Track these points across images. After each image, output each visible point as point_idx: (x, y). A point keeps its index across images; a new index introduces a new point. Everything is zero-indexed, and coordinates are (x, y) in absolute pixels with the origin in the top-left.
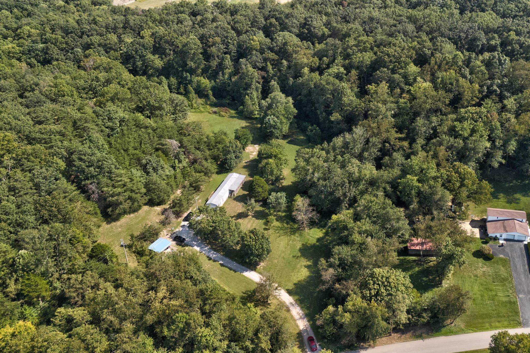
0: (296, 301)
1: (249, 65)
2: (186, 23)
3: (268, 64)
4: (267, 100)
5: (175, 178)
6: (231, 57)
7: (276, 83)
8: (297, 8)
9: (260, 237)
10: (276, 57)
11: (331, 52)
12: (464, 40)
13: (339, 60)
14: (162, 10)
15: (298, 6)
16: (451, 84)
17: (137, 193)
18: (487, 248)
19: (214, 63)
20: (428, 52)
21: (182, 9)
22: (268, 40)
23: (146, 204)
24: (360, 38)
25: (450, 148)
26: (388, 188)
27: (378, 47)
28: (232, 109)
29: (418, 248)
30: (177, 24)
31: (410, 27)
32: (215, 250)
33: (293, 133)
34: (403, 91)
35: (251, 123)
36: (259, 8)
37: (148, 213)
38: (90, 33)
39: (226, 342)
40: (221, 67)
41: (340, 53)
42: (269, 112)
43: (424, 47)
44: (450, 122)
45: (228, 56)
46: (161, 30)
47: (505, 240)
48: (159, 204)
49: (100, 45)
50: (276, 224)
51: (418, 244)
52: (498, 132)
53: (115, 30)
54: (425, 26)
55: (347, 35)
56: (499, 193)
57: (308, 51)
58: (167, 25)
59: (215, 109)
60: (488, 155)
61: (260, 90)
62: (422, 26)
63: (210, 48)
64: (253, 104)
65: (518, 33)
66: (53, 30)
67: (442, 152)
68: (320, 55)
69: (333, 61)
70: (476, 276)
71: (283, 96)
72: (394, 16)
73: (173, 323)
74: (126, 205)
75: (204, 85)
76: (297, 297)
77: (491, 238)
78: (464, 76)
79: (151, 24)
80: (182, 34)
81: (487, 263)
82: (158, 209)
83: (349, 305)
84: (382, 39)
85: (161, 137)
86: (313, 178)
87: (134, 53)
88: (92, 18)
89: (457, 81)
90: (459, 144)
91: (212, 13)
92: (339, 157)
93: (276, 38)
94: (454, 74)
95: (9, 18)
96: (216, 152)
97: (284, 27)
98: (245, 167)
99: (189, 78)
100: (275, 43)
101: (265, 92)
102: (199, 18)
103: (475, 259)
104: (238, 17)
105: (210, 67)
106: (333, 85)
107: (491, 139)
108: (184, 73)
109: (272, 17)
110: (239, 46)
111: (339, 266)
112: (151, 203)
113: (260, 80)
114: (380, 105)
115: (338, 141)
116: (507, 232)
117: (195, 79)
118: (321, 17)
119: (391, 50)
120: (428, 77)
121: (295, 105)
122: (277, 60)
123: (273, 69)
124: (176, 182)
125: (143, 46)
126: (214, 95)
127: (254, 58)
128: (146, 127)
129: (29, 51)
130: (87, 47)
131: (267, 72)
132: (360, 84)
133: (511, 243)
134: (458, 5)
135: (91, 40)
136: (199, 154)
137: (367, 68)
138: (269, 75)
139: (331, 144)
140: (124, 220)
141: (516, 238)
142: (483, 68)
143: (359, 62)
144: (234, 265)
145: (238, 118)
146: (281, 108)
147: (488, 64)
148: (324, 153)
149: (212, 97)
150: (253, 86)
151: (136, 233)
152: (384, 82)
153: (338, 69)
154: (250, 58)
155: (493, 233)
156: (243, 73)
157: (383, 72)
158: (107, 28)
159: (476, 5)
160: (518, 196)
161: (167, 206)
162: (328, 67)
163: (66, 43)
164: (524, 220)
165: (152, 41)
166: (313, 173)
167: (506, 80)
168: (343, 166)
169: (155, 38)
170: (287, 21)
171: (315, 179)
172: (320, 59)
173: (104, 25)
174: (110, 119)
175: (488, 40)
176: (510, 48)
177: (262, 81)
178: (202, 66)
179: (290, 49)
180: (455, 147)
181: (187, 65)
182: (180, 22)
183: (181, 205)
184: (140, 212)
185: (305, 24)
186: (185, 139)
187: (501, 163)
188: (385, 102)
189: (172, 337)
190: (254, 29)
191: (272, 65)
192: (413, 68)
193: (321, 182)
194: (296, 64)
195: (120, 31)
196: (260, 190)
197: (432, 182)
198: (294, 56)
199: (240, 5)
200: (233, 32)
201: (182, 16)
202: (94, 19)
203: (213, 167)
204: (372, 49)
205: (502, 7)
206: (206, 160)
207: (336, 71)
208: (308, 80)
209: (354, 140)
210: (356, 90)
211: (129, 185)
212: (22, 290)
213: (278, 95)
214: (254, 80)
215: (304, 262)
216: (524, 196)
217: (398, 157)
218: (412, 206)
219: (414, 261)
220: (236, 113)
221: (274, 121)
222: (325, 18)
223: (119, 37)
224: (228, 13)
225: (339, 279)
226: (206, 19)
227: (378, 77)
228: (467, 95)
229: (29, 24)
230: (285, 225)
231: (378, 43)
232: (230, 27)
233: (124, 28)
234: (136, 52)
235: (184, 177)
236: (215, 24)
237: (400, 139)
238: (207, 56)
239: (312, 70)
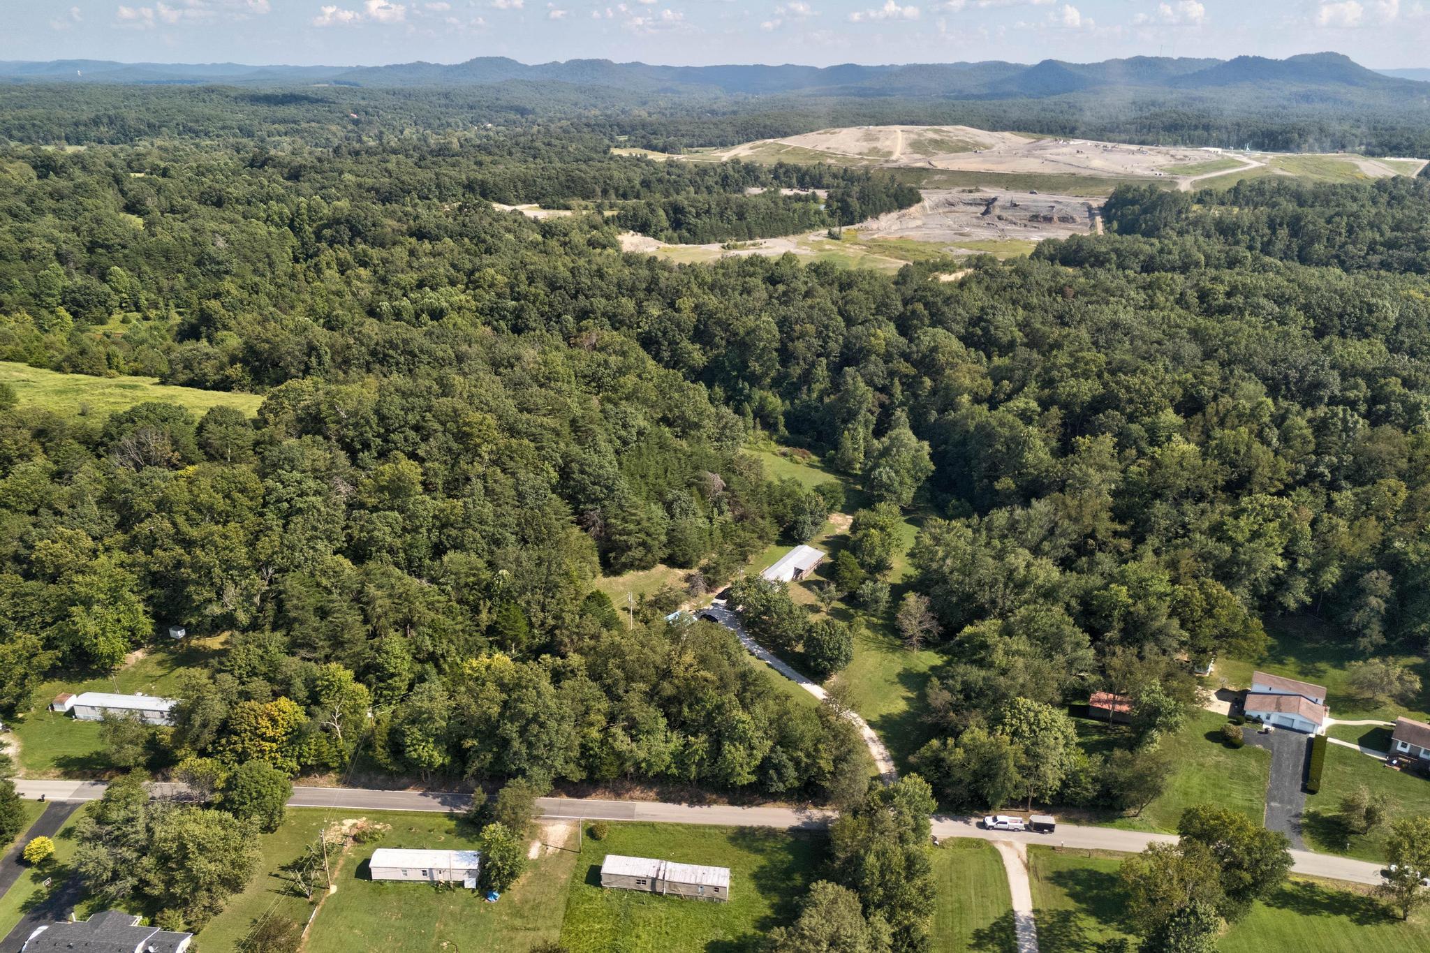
0: (879, 737)
1: (859, 378)
2: (756, 295)
3: (896, 381)
4: (884, 439)
5: (711, 535)
6: (828, 364)
7: (904, 415)
8: (970, 289)
9: (839, 632)
10: (912, 371)
11: (1021, 372)
12: (1296, 384)
13: (1032, 387)
14: (715, 268)
15: (974, 286)
16: (1237, 452)
17: (654, 539)
18: (1238, 731)
19: (796, 371)
20: (1207, 392)
21: (752, 269)
22: (903, 340)
23: (663, 561)
24: (1080, 354)
25: (1205, 557)
26: (1074, 603)
27: (1113, 373)
28: (814, 454)
29: (1106, 707)
30: (741, 295)
31: (1191, 350)
32: (761, 644)
33: (918, 509)
34: (1141, 453)
35: (846, 481)
36: (896, 283)
37: (664, 574)
38: (590, 293)
39: (770, 743)
40: (807, 378)
41: (1038, 376)
42: (883, 461)
43: (1202, 383)
44: (1217, 517)
45: (824, 360)
46: (712, 301)
47: (1274, 725)
48: (682, 566)
49: (603, 315)
50: (865, 632)
51: (1107, 702)
52: (1306, 544)
53: (632, 291)
54: (1221, 351)
55: (1057, 345)
56: (1288, 654)
57: (977, 367)
58: (724, 293)
59: (784, 449)
60: (1280, 584)
61: (871, 427)
62: (1216, 351)
63: (793, 341)
64: (855, 449)
65: (1407, 383)
66: (531, 280)
67: (1187, 561)
68: (997, 376)
69: (1021, 388)
70: (1202, 765)
71: (914, 438)
72: (1165, 326)
73: (697, 703)
74: (637, 553)
75: (770, 407)
76: (882, 733)
77: (1248, 719)
78: (1265, 442)
79: (696, 290)
80: (749, 312)
81: (1229, 751)
82: (681, 573)
83: (966, 738)
84: (1123, 361)
85: (697, 468)
86: (941, 567)
87: (660, 334)
88: (595, 267)
89: (1249, 447)
90: (1222, 550)
91: (806, 283)
92: (996, 542)
93: (918, 338)
94: (1246, 436)
95: (456, 253)
96: (780, 508)
97: (937, 320)
98: (824, 543)
99: (746, 391)
100: (917, 345)
101: (882, 427)
102: (781, 288)
103: (1209, 742)
104: (854, 293)
105: (787, 375)
106: (1012, 428)
107: (1288, 554)
108: (740, 382)
109: (919, 301)
110: (847, 345)
111: (961, 692)
112: (671, 562)
113: (874, 409)
114: (1091, 471)
115: (1000, 517)
116: (1280, 711)
117: (757, 394)
118: (1015, 310)
119: (1134, 381)
120: (1195, 436)
121: (932, 457)
122: (914, 377)
123: (902, 391)
124: (711, 540)
125: (678, 325)
126: (786, 426)
127: (871, 368)
128: (675, 450)
129: (491, 310)
130: (583, 315)
131: (891, 396)
132: (1064, 435)
133: (1285, 732)
134: (1311, 321)
135: (591, 304)
136: (752, 507)
137: (1082, 408)
138: (893, 403)
139: (986, 519)
140: (630, 576)
141: (1296, 726)
142: (1308, 432)
143: (1069, 395)
144: (789, 670)
145: (823, 470)
146: (906, 456)
147: (1320, 427)
148: (969, 532)
149: (782, 428)
150: (861, 418)
151: (649, 598)
152: (1109, 435)
153: (1027, 403)
154: (865, 367)
155: (1255, 709)
156: (847, 391)
157: (1114, 417)
158: (619, 286)
159: (1353, 325)
160: (1322, 666)
161: (694, 571)
162: (1009, 398)
163: (551, 305)
164: (1321, 701)
165: (693, 317)
166: (944, 559)
167: (1348, 459)
168: (1000, 556)
169: (701, 313)
170: (946, 309)
171: (946, 569)
172: (996, 384)
173: (615, 280)
174: (625, 426)
175: (1344, 389)
176: (1383, 407)
177: (877, 410)
178: (773, 373)
179: (942, 359)
180: (1215, 557)
181: (748, 367)
182: (747, 291)
183: (717, 572)
184: (653, 571)
185: (980, 319)
186: (735, 479)
187: (1303, 604)
188: (1102, 468)
189: (694, 721)
190: (880, 318)
191: (902, 384)
192: (1169, 417)
193: (956, 575)
194: (947, 388)
195: (641, 295)
196: (848, 575)
197: (1153, 601)
198: (948, 372)
199: (860, 273)
200: (840, 318)
201: (752, 281)
202: (599, 270)
203: (774, 532)
204: (1100, 376)
205: (1409, 337)
206: (763, 518)
207: (1022, 405)
208: (966, 417)
209: (1030, 518)
210: (1054, 444)
211: (645, 524)
212: (496, 622)
213: (905, 433)
214: (864, 406)
215: (903, 691)
216: (1335, 667)
217: (1106, 561)
218: (1109, 634)
219: (1095, 727)
220: (822, 462)
221: (889, 478)
222: (1021, 313)
223: (639, 304)
224: (836, 285)
225: (956, 708)
226: (795, 290)
227: (1100, 425)
228: (1263, 473)
229: (493, 265)
230: (881, 638)
231: (1114, 365)
232: (835, 309)
233: (649, 290)
234: (665, 333)
235: (724, 537)
236: (809, 301)
237: (1116, 534)
238: (786, 356)
239: (977, 400)
